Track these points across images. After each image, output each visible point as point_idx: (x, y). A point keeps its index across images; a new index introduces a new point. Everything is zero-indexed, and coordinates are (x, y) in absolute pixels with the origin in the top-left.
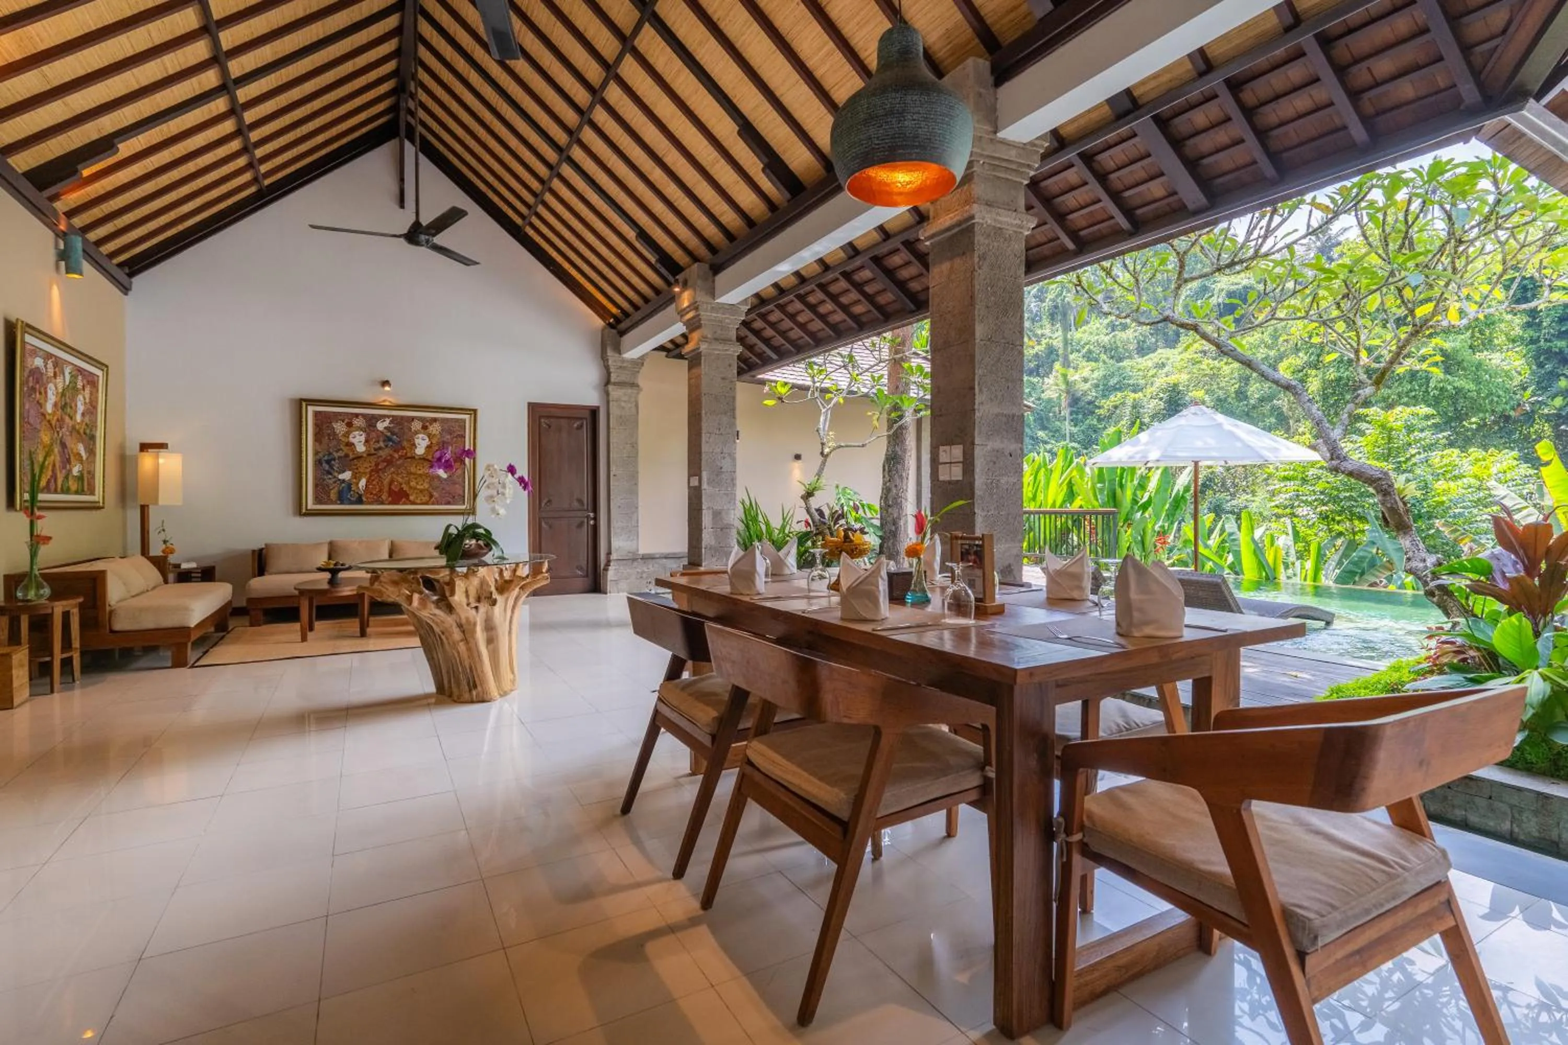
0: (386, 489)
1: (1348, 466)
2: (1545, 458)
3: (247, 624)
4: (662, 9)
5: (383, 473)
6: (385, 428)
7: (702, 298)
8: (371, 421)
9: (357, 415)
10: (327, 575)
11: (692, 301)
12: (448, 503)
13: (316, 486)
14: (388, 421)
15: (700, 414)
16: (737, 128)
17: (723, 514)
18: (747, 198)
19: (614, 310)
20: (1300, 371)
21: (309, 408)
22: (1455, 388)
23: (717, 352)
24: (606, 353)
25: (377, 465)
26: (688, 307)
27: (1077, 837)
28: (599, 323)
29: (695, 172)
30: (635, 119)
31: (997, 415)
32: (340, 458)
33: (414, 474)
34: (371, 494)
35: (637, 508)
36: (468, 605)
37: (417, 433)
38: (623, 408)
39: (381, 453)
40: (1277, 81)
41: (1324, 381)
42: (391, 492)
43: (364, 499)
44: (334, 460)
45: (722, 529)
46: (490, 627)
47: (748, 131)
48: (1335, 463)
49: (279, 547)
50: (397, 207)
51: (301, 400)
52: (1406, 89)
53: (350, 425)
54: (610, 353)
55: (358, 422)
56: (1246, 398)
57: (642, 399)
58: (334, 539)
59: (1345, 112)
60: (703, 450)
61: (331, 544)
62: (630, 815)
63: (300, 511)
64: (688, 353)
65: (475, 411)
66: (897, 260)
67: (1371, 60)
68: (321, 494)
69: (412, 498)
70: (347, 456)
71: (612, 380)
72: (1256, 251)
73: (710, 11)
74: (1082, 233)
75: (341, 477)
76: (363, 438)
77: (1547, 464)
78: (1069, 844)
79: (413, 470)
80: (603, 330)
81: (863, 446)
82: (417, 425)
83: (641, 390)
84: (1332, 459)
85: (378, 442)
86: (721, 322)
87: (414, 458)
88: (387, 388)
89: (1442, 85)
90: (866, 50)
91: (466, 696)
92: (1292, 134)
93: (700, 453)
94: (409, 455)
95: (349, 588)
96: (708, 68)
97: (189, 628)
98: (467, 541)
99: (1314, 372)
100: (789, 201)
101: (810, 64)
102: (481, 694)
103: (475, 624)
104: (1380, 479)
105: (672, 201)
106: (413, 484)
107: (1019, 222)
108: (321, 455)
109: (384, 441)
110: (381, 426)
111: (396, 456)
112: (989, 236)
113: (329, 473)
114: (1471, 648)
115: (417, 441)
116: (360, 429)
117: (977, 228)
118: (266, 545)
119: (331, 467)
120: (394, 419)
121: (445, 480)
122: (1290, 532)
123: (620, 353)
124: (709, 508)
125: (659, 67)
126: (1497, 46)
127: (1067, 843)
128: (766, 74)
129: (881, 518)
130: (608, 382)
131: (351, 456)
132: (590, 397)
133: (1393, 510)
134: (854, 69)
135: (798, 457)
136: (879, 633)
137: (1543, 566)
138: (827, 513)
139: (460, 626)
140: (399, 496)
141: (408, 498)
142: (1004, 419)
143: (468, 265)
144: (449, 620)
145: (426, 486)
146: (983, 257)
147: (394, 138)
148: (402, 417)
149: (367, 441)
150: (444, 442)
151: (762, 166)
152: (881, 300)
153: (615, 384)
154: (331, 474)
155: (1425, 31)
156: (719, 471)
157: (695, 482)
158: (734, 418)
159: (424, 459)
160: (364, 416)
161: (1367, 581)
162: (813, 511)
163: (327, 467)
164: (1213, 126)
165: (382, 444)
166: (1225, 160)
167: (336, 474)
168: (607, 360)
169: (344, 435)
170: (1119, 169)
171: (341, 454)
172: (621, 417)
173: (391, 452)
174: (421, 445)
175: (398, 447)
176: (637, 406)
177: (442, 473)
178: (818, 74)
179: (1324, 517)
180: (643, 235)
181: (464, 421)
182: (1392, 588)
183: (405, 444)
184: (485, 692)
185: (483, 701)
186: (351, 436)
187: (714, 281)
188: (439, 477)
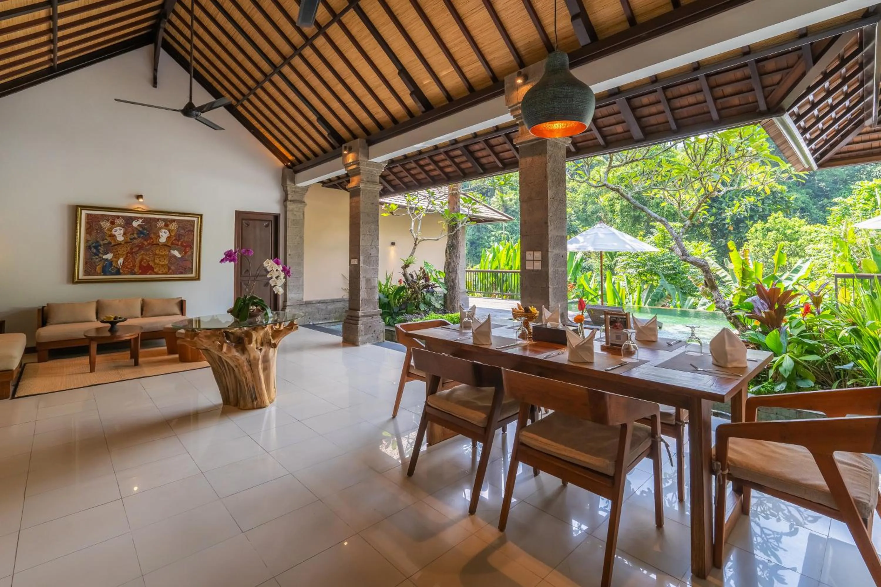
0: (138, 264)
1: (690, 259)
2: (731, 249)
3: (36, 360)
4: (362, 4)
5: (136, 254)
6: (138, 225)
7: (361, 158)
8: (129, 221)
9: (118, 217)
10: (109, 325)
11: (355, 160)
12: (181, 273)
13: (86, 263)
14: (140, 221)
15: (359, 224)
16: (398, 71)
17: (372, 280)
18: (394, 107)
19: (291, 158)
20: (611, 200)
21: (83, 211)
22: (674, 211)
23: (369, 189)
24: (286, 183)
25: (132, 249)
26: (352, 162)
27: (727, 471)
28: (281, 164)
29: (365, 89)
30: (331, 57)
31: (557, 236)
32: (104, 244)
33: (158, 255)
34: (127, 268)
35: (303, 274)
36: (257, 348)
37: (161, 228)
38: (295, 215)
39: (135, 241)
40: (683, 89)
41: (621, 206)
42: (141, 267)
43: (121, 271)
44: (100, 246)
45: (371, 289)
46: (266, 360)
47: (403, 72)
48: (684, 257)
49: (58, 305)
50: (151, 87)
51: (77, 206)
52: (735, 100)
53: (113, 223)
54: (288, 182)
55: (118, 222)
56: (586, 212)
57: (307, 210)
58: (99, 299)
59: (711, 105)
60: (361, 244)
61: (98, 303)
62: (413, 476)
63: (73, 279)
64: (350, 189)
65: (201, 216)
66: (477, 147)
67: (725, 87)
68: (90, 268)
69: (155, 270)
70: (110, 243)
71: (289, 198)
72: (644, 156)
73: (393, 9)
74: (579, 144)
75: (105, 257)
76: (122, 232)
77: (732, 251)
78: (723, 475)
79: (157, 252)
80: (283, 170)
81: (437, 240)
82: (161, 224)
83: (306, 205)
84: (683, 255)
85: (133, 234)
86: (371, 172)
87: (158, 244)
88: (141, 200)
89: (751, 101)
90: (482, 44)
91: (250, 405)
92: (684, 112)
93: (359, 246)
94: (155, 243)
95: (128, 335)
96: (385, 37)
97: (12, 370)
98: (251, 307)
99: (617, 201)
100: (423, 112)
101: (449, 45)
102: (259, 403)
103: (258, 360)
104: (704, 265)
105: (345, 103)
106: (157, 261)
107: (564, 140)
108: (90, 242)
109: (137, 234)
110: (135, 224)
111: (146, 243)
112: (552, 146)
113: (96, 254)
114: (751, 343)
115: (161, 234)
116: (120, 226)
117: (548, 142)
118: (48, 304)
119: (98, 250)
120: (145, 220)
121: (179, 258)
122: (626, 281)
123: (294, 183)
124: (364, 277)
125: (354, 32)
126: (774, 89)
127: (722, 474)
128: (421, 46)
129: (445, 279)
130: (286, 200)
131: (113, 244)
132: (274, 208)
133: (710, 280)
134: (475, 51)
135: (393, 244)
136: (609, 372)
137: (776, 306)
138: (415, 276)
139: (249, 361)
140: (146, 269)
141: (153, 270)
142: (560, 238)
143: (216, 130)
144: (243, 358)
145: (166, 262)
146: (550, 157)
147: (151, 43)
148: (150, 219)
149: (125, 234)
150: (179, 235)
151: (410, 92)
152: (463, 166)
153: (291, 201)
154: (98, 255)
155: (749, 78)
156: (369, 256)
157: (355, 262)
158: (378, 225)
159: (166, 245)
160: (123, 217)
161: (660, 304)
162: (408, 275)
163: (95, 251)
164: (651, 104)
165: (136, 236)
166: (653, 120)
167: (101, 255)
168: (287, 187)
169: (108, 230)
170: (603, 117)
171: (105, 242)
172: (294, 220)
173: (142, 241)
174: (164, 236)
175: (147, 237)
176: (303, 214)
177: (176, 253)
178: (452, 51)
179: (640, 274)
180: (321, 119)
181: (194, 221)
182: (671, 307)
183: (152, 236)
184: (263, 401)
185: (261, 408)
186: (113, 230)
187: (368, 149)
188: (175, 257)
